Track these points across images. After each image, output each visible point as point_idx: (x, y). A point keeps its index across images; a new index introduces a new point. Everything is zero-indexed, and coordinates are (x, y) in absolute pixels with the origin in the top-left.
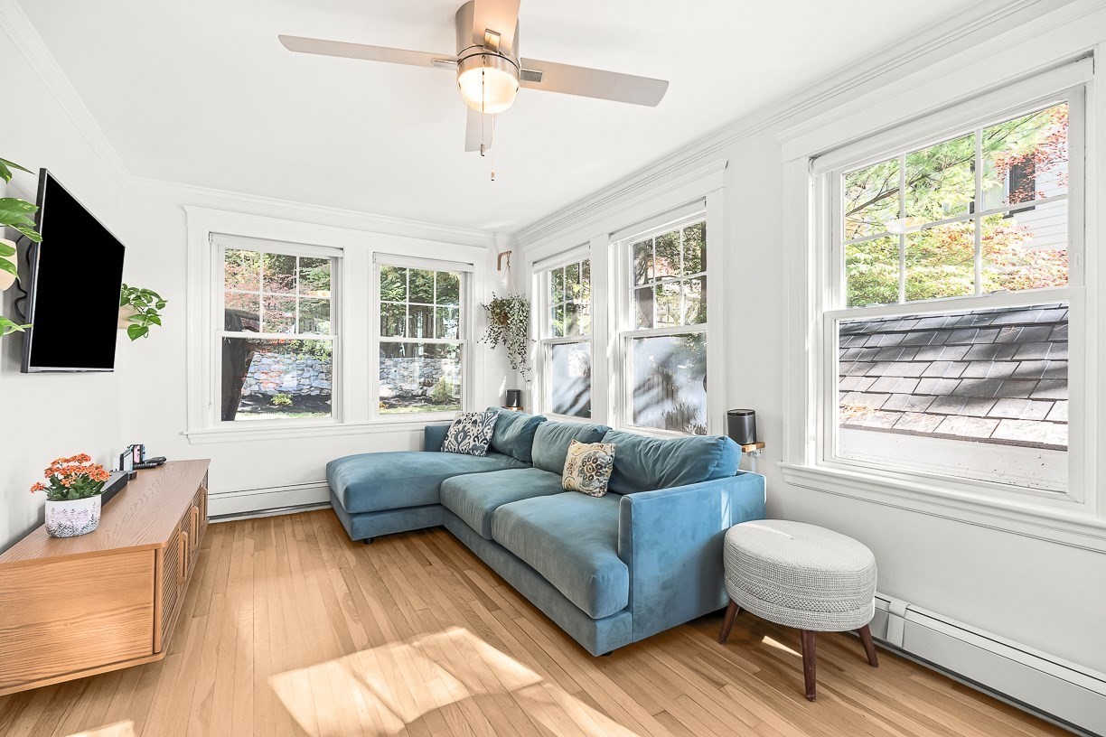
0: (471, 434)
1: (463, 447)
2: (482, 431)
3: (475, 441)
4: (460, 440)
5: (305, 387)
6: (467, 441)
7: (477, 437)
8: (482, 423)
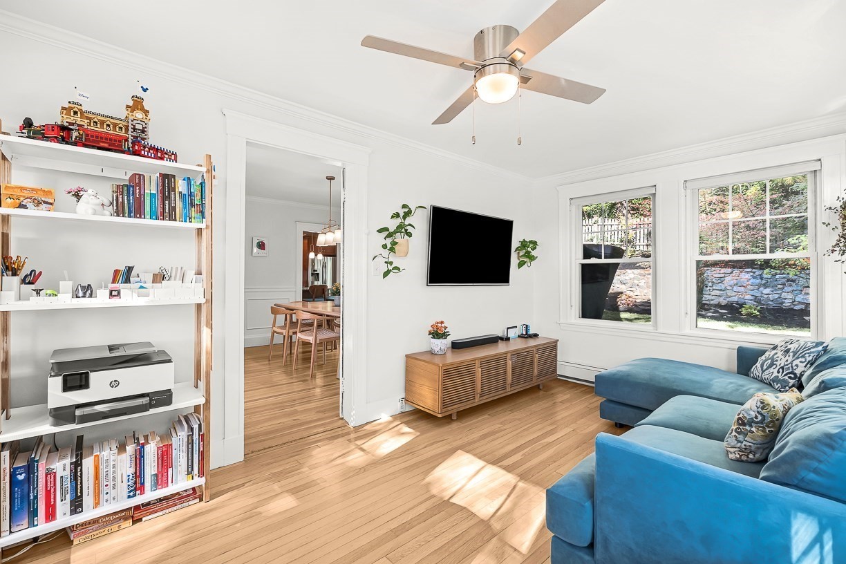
0: (778, 363)
1: (766, 376)
2: (791, 363)
3: (778, 372)
4: (765, 367)
5: (786, 301)
6: (771, 370)
7: (782, 368)
8: (795, 353)
